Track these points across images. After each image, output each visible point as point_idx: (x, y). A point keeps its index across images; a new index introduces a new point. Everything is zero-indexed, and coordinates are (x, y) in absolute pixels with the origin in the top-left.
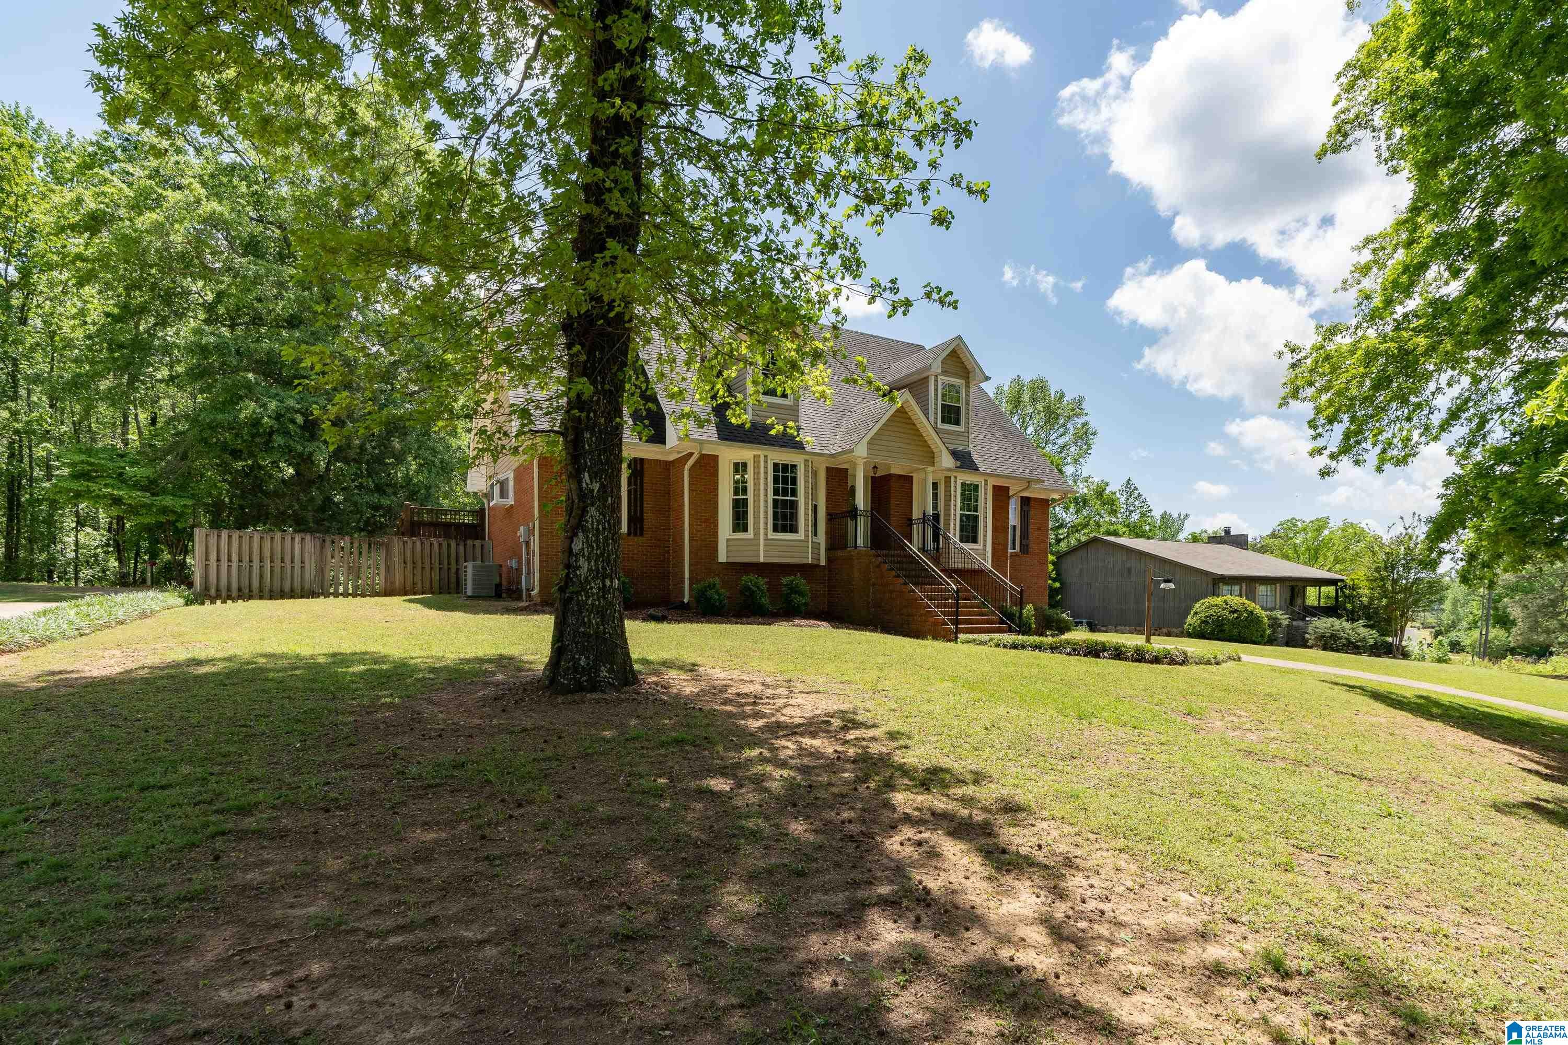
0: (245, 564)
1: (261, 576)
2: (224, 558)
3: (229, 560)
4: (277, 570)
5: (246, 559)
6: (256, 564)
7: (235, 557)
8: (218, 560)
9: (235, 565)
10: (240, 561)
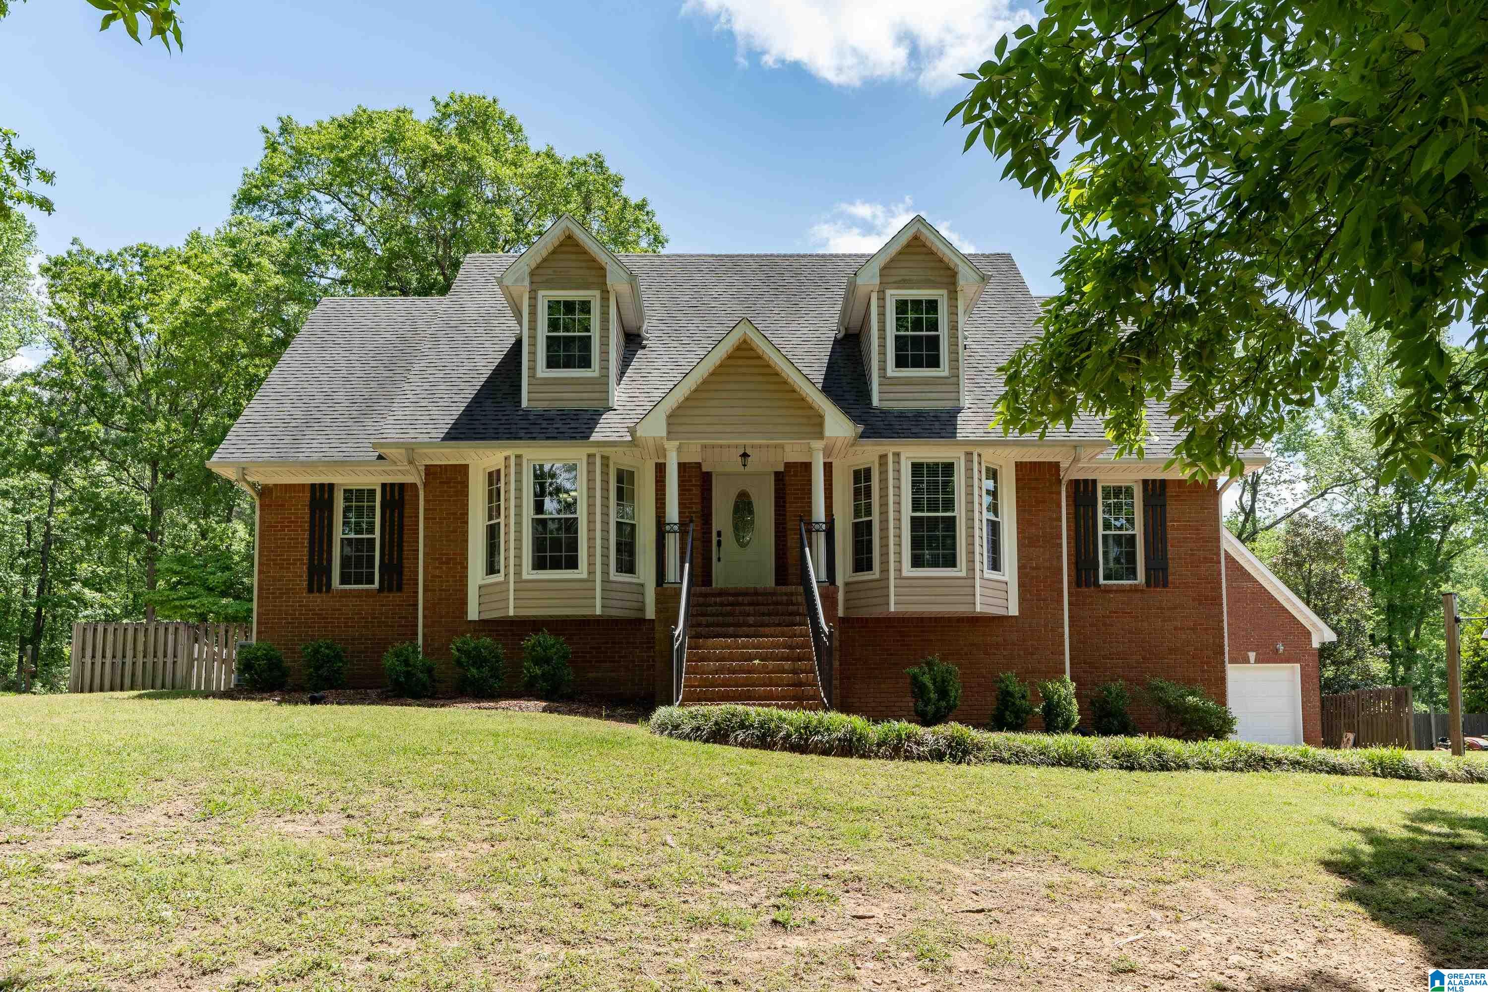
0: (118, 660)
1: (133, 675)
2: (99, 654)
3: (104, 657)
4: (149, 666)
5: (119, 654)
6: (129, 661)
7: (109, 654)
8: (93, 657)
9: (108, 662)
10: (114, 657)
